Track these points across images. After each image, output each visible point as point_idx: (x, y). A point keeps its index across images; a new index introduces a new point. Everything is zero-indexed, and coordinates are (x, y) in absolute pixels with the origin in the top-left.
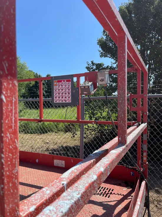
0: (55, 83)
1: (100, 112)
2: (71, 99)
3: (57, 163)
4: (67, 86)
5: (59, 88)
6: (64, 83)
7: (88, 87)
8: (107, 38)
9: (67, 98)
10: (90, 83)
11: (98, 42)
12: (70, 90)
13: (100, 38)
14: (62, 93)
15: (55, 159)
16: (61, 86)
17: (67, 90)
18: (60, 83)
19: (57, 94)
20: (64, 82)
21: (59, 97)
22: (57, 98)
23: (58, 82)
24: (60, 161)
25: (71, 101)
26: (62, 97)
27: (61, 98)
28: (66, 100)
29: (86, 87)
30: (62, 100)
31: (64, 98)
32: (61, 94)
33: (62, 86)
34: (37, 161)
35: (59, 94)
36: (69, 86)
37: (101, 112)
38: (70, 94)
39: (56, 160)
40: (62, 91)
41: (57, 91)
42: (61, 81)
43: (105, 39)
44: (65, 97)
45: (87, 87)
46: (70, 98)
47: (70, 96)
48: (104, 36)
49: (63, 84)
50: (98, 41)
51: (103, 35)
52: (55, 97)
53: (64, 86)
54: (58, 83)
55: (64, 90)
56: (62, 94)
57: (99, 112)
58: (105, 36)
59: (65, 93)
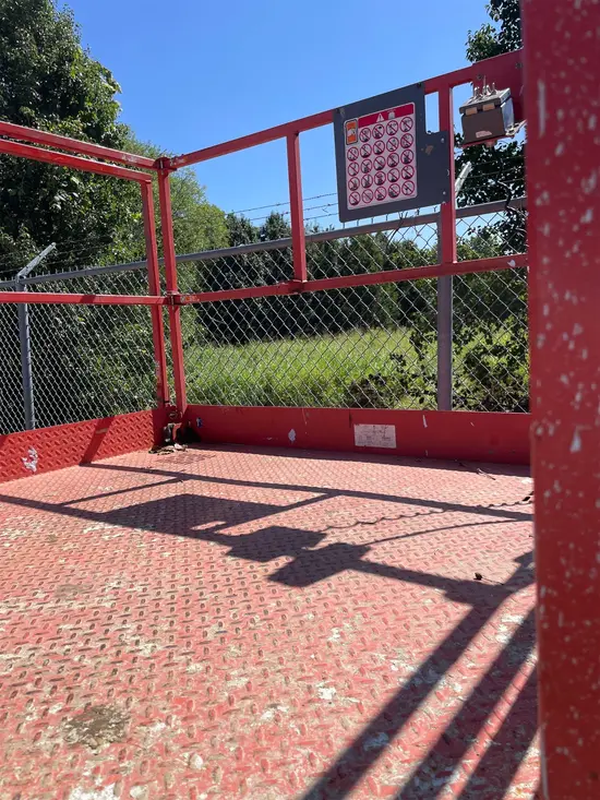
0: (350, 133)
1: (485, 332)
2: (415, 182)
3: (365, 438)
4: (399, 135)
5: (368, 149)
6: (385, 124)
7: (497, 103)
8: (509, 28)
9: (401, 182)
10: (502, 94)
11: (469, 50)
12: (413, 148)
13: (476, 29)
14: (377, 166)
15: (357, 423)
16: (372, 141)
17: (400, 150)
18: (371, 127)
19: (360, 175)
20: (386, 118)
21: (368, 186)
22: (360, 190)
23: (363, 123)
24: (379, 427)
25: (415, 194)
26: (381, 183)
27: (374, 187)
28: (397, 190)
29: (485, 107)
30: (380, 195)
31: (387, 184)
32: (373, 172)
33: (377, 137)
34: (292, 435)
35: (367, 171)
36: (406, 130)
37: (486, 328)
38: (413, 164)
39: (362, 426)
40: (380, 159)
41: (360, 160)
42: (372, 120)
43: (499, 31)
44: (393, 181)
45: (492, 106)
46: (414, 179)
47: (410, 171)
48: (496, 20)
49: (381, 131)
50: (468, 47)
51: (492, 16)
52: (351, 185)
53: (385, 138)
54: (360, 130)
55: (386, 154)
56: (380, 169)
57: (481, 330)
58: (501, 22)
59: (390, 162)
